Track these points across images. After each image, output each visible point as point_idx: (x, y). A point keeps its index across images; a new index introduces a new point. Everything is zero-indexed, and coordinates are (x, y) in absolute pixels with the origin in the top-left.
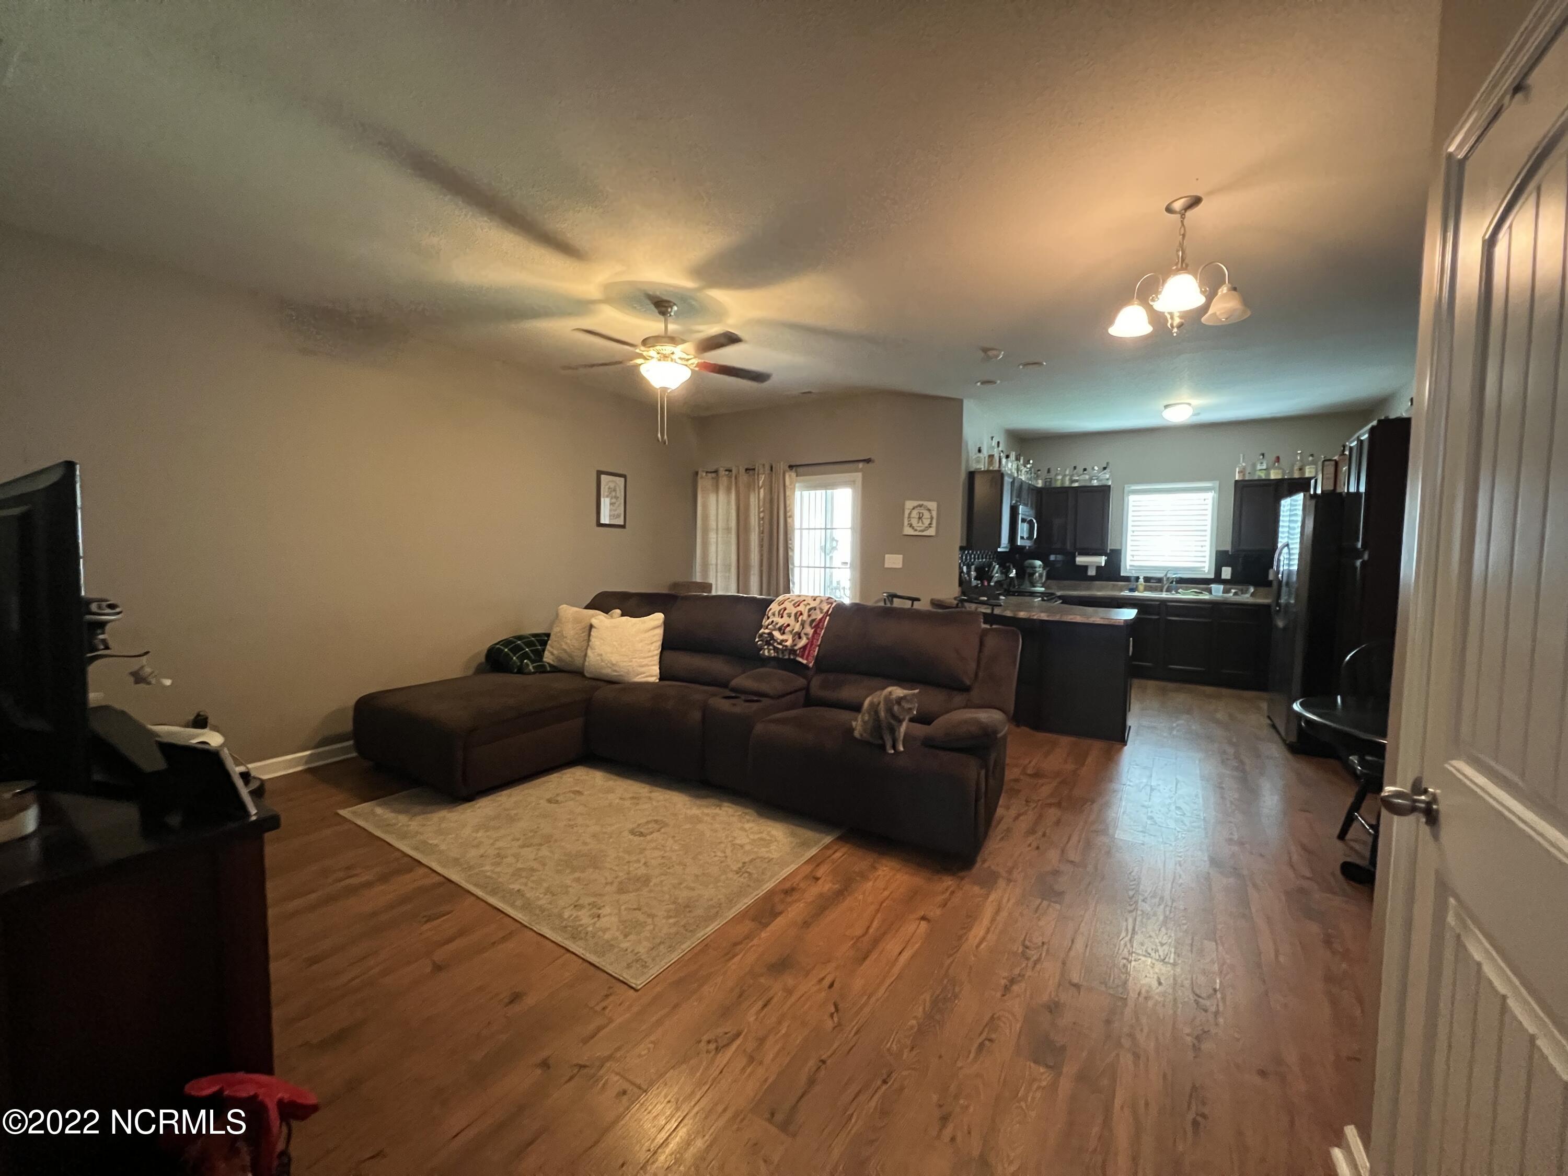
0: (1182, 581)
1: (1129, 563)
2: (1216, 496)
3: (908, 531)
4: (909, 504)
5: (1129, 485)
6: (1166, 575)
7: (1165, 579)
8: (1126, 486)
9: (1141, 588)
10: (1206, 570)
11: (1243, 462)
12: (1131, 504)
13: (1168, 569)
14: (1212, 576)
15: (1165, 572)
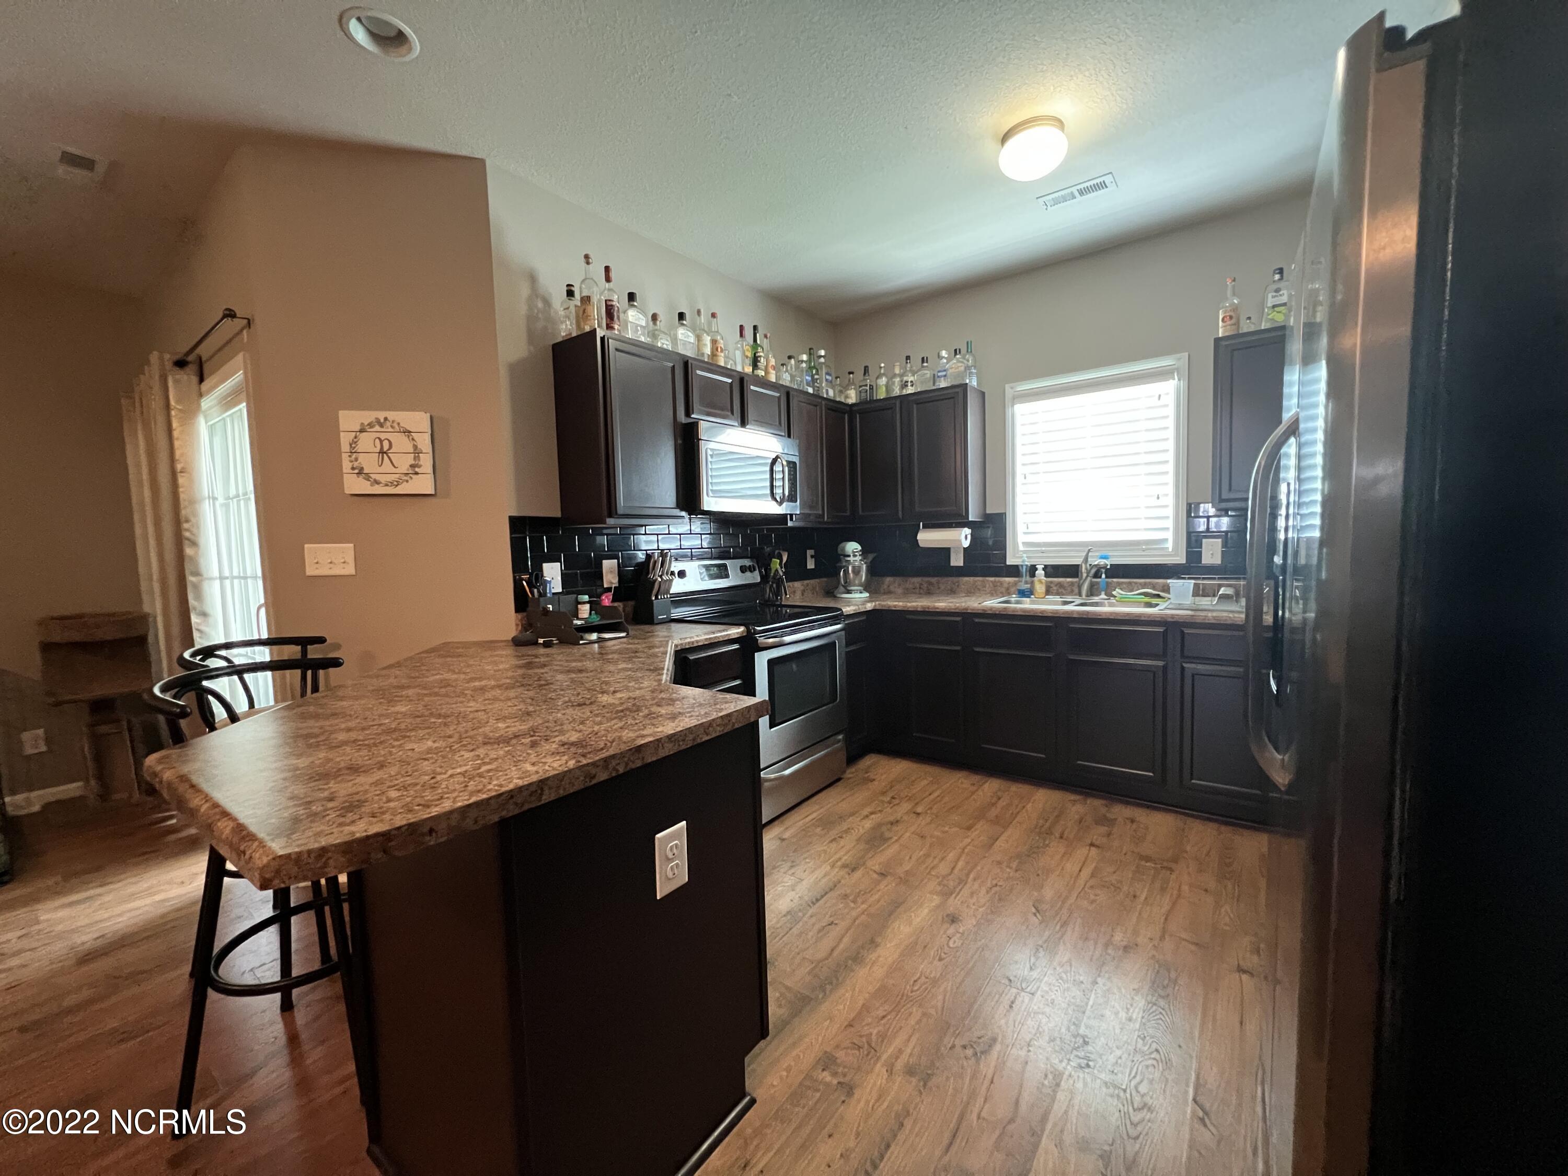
0: (1119, 572)
1: (1021, 538)
2: (1183, 384)
3: (354, 485)
4: (349, 420)
5: (1011, 385)
6: (1086, 560)
7: (1084, 570)
8: (1007, 386)
9: (1040, 588)
10: (1170, 545)
11: (1234, 294)
12: (1019, 421)
13: (1089, 547)
14: (1181, 559)
15: (1084, 554)
